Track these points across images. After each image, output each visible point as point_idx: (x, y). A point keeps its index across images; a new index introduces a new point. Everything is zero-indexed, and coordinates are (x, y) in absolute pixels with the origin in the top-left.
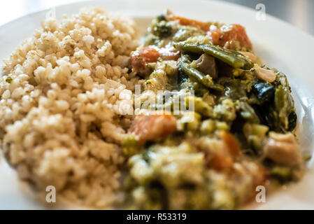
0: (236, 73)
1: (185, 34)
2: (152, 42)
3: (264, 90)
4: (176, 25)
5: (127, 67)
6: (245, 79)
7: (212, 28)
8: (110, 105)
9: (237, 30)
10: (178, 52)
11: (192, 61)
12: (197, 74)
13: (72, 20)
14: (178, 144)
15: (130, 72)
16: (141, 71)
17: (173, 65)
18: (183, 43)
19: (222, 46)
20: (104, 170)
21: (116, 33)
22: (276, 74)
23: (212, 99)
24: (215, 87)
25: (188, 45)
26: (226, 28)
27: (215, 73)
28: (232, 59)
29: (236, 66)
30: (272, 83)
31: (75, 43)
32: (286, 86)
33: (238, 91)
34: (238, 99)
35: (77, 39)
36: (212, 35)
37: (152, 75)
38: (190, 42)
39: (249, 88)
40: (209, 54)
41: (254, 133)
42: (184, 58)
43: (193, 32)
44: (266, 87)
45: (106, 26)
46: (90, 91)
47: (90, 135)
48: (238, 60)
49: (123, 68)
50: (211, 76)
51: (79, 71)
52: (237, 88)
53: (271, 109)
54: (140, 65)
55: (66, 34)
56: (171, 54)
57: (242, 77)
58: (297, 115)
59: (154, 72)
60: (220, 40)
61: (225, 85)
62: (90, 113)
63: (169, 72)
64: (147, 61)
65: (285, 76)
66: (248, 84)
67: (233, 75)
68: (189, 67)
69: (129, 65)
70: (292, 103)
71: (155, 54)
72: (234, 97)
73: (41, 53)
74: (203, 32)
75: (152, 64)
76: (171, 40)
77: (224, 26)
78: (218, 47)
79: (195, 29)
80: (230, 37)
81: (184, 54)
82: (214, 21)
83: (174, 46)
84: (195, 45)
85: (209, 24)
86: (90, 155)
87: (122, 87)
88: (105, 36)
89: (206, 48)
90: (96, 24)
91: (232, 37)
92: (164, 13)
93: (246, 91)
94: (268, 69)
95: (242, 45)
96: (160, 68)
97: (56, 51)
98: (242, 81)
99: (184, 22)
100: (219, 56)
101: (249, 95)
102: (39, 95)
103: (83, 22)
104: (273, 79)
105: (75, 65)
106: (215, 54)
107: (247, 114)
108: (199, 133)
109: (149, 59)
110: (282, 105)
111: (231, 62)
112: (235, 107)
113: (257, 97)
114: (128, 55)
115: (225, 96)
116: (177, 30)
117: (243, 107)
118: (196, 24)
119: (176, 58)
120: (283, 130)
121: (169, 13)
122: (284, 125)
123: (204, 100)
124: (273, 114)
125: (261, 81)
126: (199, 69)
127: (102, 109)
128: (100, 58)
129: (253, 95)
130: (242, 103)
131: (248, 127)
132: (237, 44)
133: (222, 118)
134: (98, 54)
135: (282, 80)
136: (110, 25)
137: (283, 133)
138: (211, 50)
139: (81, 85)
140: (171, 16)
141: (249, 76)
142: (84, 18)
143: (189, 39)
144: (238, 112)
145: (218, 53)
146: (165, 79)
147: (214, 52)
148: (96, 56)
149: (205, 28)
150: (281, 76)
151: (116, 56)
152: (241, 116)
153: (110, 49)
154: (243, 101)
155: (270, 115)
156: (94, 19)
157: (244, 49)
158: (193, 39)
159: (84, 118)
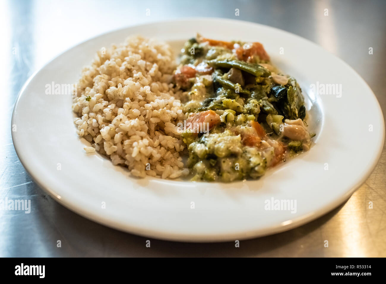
0: (258, 80)
1: (215, 53)
2: (188, 61)
3: (280, 91)
4: (206, 46)
5: (172, 83)
6: (265, 84)
7: (236, 46)
8: (168, 111)
9: (256, 46)
10: (211, 68)
11: (223, 74)
12: (229, 83)
13: (124, 49)
14: (222, 131)
15: (175, 87)
16: (184, 86)
17: (209, 78)
18: (215, 61)
19: (245, 61)
20: (171, 155)
21: (159, 57)
22: (288, 79)
23: (242, 100)
24: (244, 92)
25: (219, 62)
26: (247, 47)
27: (242, 82)
28: (254, 71)
29: (257, 75)
30: (285, 86)
31: (132, 67)
32: (296, 87)
33: (261, 93)
34: (261, 99)
35: (133, 64)
36: (237, 52)
37: (193, 88)
38: (221, 60)
39: (268, 90)
40: (236, 68)
41: (274, 121)
42: (217, 72)
43: (222, 51)
44: (281, 88)
45: (150, 51)
46: (153, 101)
47: (157, 133)
48: (259, 71)
49: (169, 84)
50: (240, 84)
51: (142, 88)
52: (260, 91)
53: (285, 104)
54: (182, 81)
55: (123, 61)
56: (205, 70)
57: (262, 83)
58: (306, 108)
59: (195, 85)
60: (244, 56)
61: (251, 90)
62: (156, 117)
63: (207, 84)
64: (188, 77)
65: (295, 80)
66: (267, 88)
67: (256, 82)
68: (222, 79)
69: (173, 81)
70: (302, 100)
71: (192, 71)
72: (258, 98)
73: (106, 77)
74: (229, 51)
75: (192, 79)
76: (205, 58)
77: (245, 45)
78: (243, 62)
79: (223, 48)
80: (251, 53)
81: (217, 69)
82: (237, 40)
83: (208, 64)
84: (225, 62)
85: (233, 43)
86: (160, 145)
87: (172, 98)
88: (151, 59)
89: (233, 63)
90: (143, 50)
91: (253, 53)
92: (194, 36)
93: (267, 93)
94: (283, 75)
95: (261, 59)
96: (199, 82)
97: (119, 74)
98: (263, 86)
99: (213, 43)
100: (244, 68)
101: (269, 96)
102: (115, 108)
103: (133, 49)
104: (286, 83)
105: (137, 84)
106: (241, 68)
107: (268, 108)
108: (235, 123)
109: (189, 76)
110: (293, 100)
111: (253, 73)
112: (259, 105)
113: (275, 96)
114: (171, 74)
115: (251, 97)
116: (207, 51)
117: (265, 104)
118: (223, 44)
119: (210, 73)
120: (295, 117)
121: (199, 36)
122: (296, 115)
123: (236, 101)
124: (287, 107)
125: (277, 84)
126: (230, 80)
127: (164, 113)
128: (152, 77)
129: (272, 95)
130: (264, 101)
131: (270, 117)
132: (258, 58)
133: (250, 112)
134: (150, 74)
135: (293, 83)
136: (154, 51)
137: (295, 119)
138: (238, 64)
139: (144, 98)
140: (201, 39)
141: (269, 82)
142: (132, 46)
143: (219, 57)
144: (262, 108)
145: (244, 67)
146: (204, 90)
147: (241, 66)
148: (149, 76)
149: (230, 47)
150: (292, 80)
151: (162, 75)
152: (264, 110)
153: (157, 70)
154: (265, 100)
155: (285, 108)
156: (140, 47)
157: (263, 61)
158: (223, 57)
159: (153, 120)
